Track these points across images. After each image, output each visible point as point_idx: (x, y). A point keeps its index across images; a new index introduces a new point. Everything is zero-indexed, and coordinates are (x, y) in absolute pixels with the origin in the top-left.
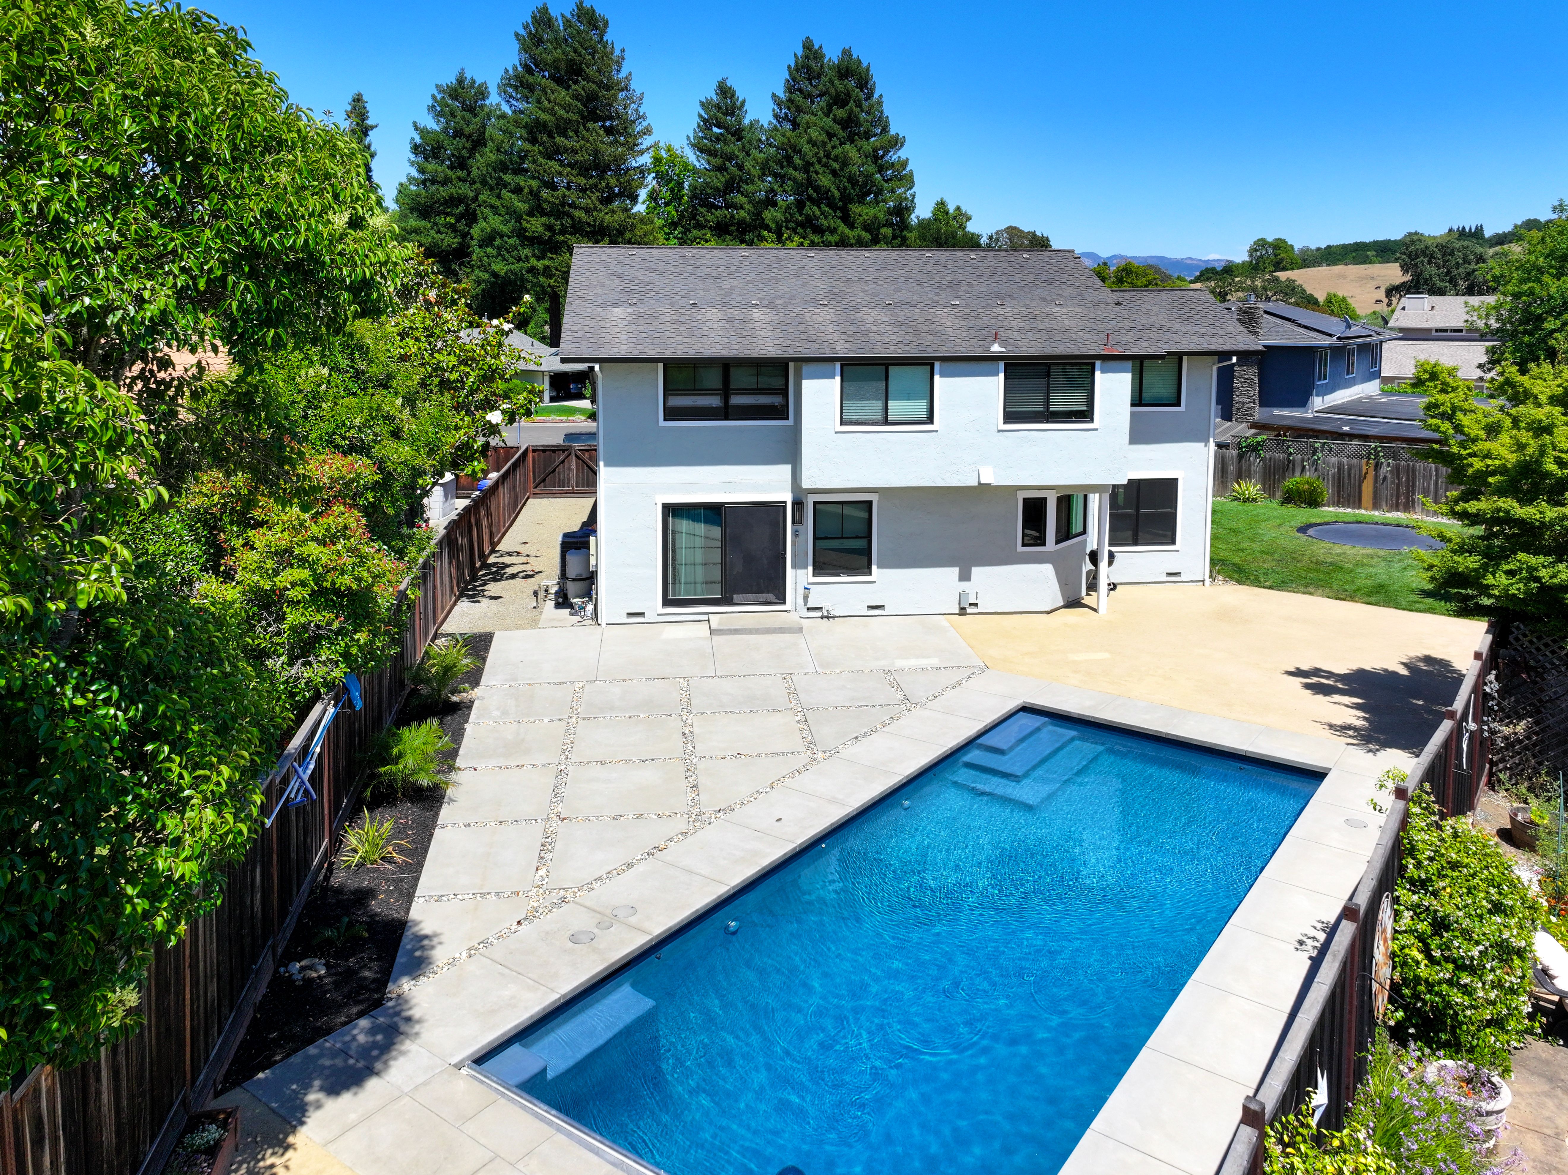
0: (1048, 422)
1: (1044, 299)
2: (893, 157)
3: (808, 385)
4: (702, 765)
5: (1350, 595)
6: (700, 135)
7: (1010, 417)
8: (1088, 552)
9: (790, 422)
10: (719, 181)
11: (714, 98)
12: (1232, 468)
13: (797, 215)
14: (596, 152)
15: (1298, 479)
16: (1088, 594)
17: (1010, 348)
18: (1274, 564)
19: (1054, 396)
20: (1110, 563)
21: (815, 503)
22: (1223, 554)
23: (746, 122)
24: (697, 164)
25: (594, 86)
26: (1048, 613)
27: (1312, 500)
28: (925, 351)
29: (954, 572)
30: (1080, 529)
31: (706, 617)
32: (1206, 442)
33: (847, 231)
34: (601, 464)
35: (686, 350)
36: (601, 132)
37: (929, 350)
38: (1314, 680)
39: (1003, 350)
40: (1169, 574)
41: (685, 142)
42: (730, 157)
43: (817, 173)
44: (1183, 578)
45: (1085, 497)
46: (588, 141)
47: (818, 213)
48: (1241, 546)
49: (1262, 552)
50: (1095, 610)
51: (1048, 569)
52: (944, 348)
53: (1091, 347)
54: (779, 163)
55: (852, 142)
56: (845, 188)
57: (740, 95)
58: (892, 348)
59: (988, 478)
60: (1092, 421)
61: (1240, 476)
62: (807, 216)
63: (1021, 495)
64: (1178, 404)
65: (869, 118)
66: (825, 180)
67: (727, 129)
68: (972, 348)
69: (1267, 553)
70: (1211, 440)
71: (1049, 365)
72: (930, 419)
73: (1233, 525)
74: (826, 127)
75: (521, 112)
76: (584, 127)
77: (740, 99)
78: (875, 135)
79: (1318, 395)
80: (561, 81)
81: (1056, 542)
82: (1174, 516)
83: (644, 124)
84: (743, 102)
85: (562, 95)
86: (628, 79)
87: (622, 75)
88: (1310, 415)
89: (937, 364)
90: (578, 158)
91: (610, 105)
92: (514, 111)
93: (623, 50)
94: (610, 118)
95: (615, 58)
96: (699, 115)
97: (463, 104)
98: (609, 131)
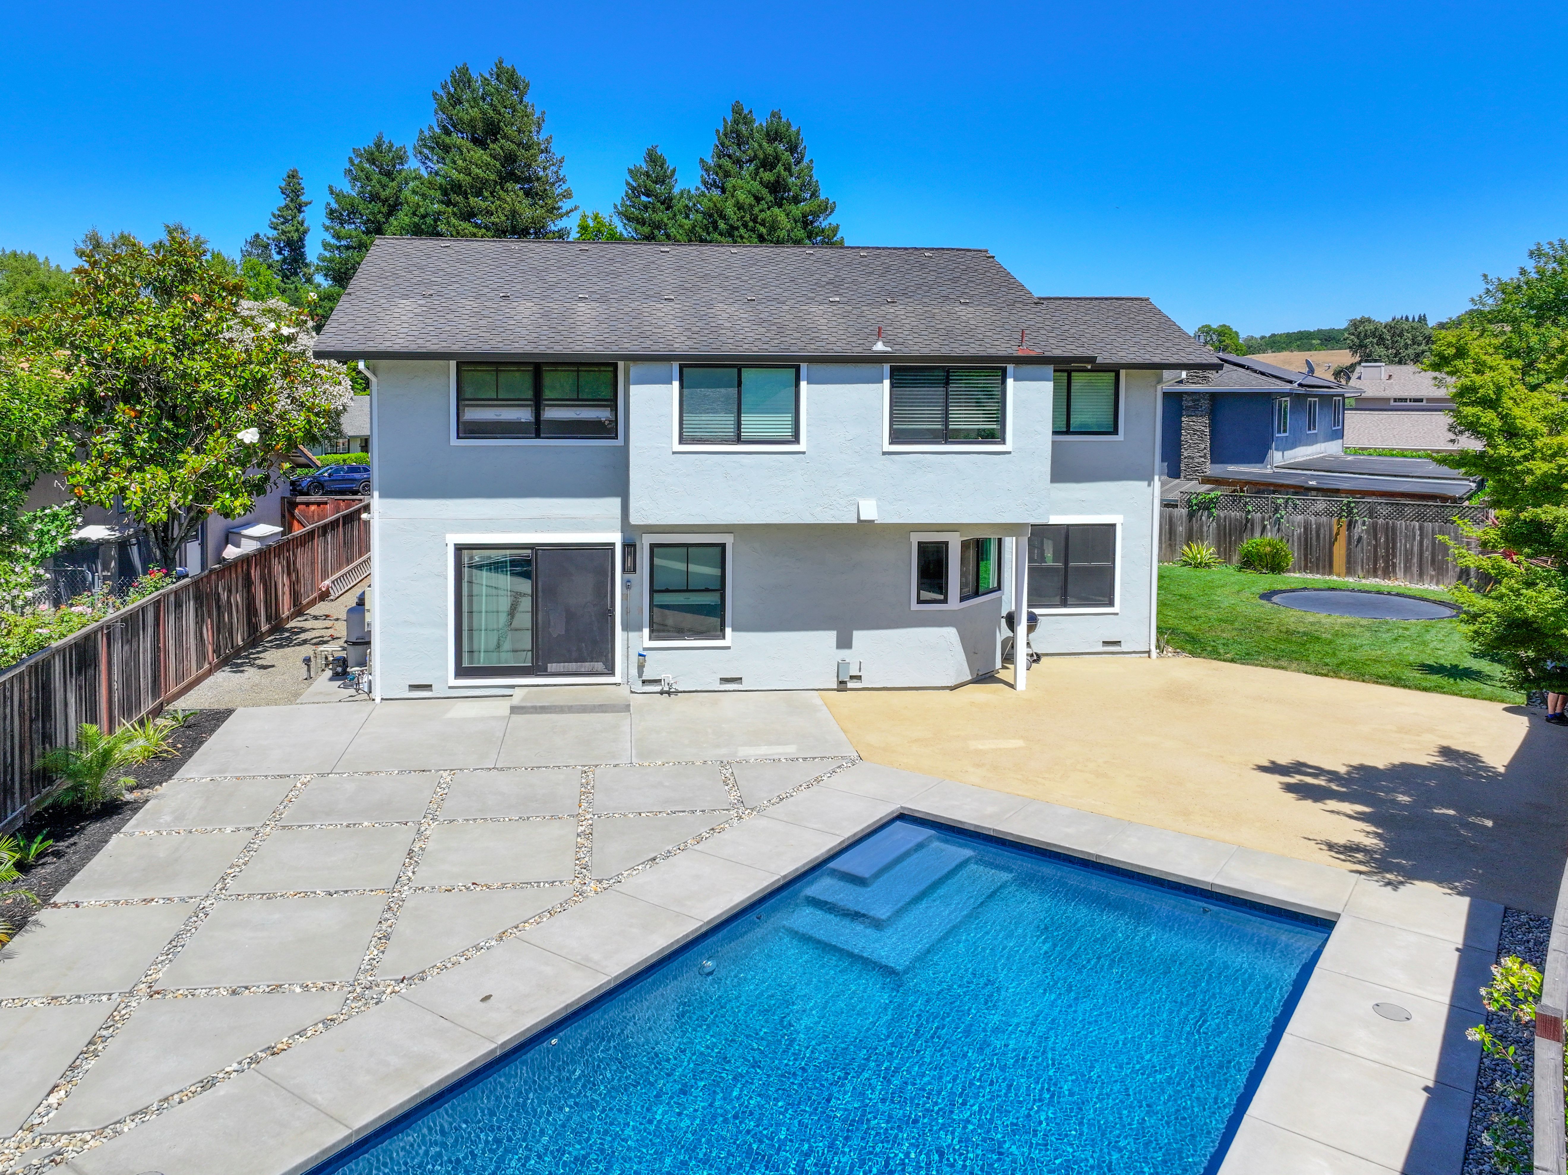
0: (946, 443)
1: (947, 297)
2: (824, 223)
3: (636, 391)
4: (412, 902)
5: (1332, 670)
6: (628, 203)
7: (898, 436)
8: (1004, 614)
9: (620, 442)
11: (644, 166)
12: (1181, 529)
14: (514, 212)
15: (1257, 541)
16: (1004, 667)
17: (897, 347)
18: (1235, 633)
19: (955, 412)
20: (1031, 628)
21: (653, 546)
22: (1172, 622)
23: (677, 190)
24: (625, 233)
25: (514, 147)
26: (950, 689)
27: (1275, 565)
28: (788, 349)
29: (831, 636)
30: (993, 584)
31: (510, 691)
32: (1150, 480)
34: (376, 494)
35: (480, 345)
36: (521, 193)
37: (793, 347)
38: (1297, 779)
39: (889, 349)
40: (1106, 643)
41: (612, 210)
42: (658, 226)
43: (742, 238)
44: (1124, 648)
45: (1000, 540)
46: (506, 202)
48: (1194, 614)
49: (1220, 620)
50: (1012, 686)
51: (951, 634)
52: (813, 346)
53: (1002, 348)
54: (706, 229)
55: (780, 206)
57: (670, 165)
58: (746, 346)
59: (870, 511)
60: (1003, 442)
61: (1190, 538)
63: (916, 538)
64: (1115, 432)
65: (798, 182)
67: (656, 197)
68: (849, 347)
69: (1226, 621)
70: (1156, 478)
71: (948, 370)
72: (796, 439)
73: (1184, 591)
74: (754, 191)
75: (437, 174)
76: (502, 188)
77: (671, 168)
78: (805, 200)
79: (1277, 449)
80: (477, 142)
81: (962, 599)
82: (1113, 569)
83: (564, 187)
84: (674, 171)
85: (478, 154)
86: (548, 141)
87: (543, 136)
88: (1269, 471)
89: (804, 367)
90: (493, 219)
91: (530, 166)
92: (430, 173)
93: (544, 113)
94: (530, 180)
95: (535, 120)
96: (627, 183)
97: (380, 167)
98: (528, 193)
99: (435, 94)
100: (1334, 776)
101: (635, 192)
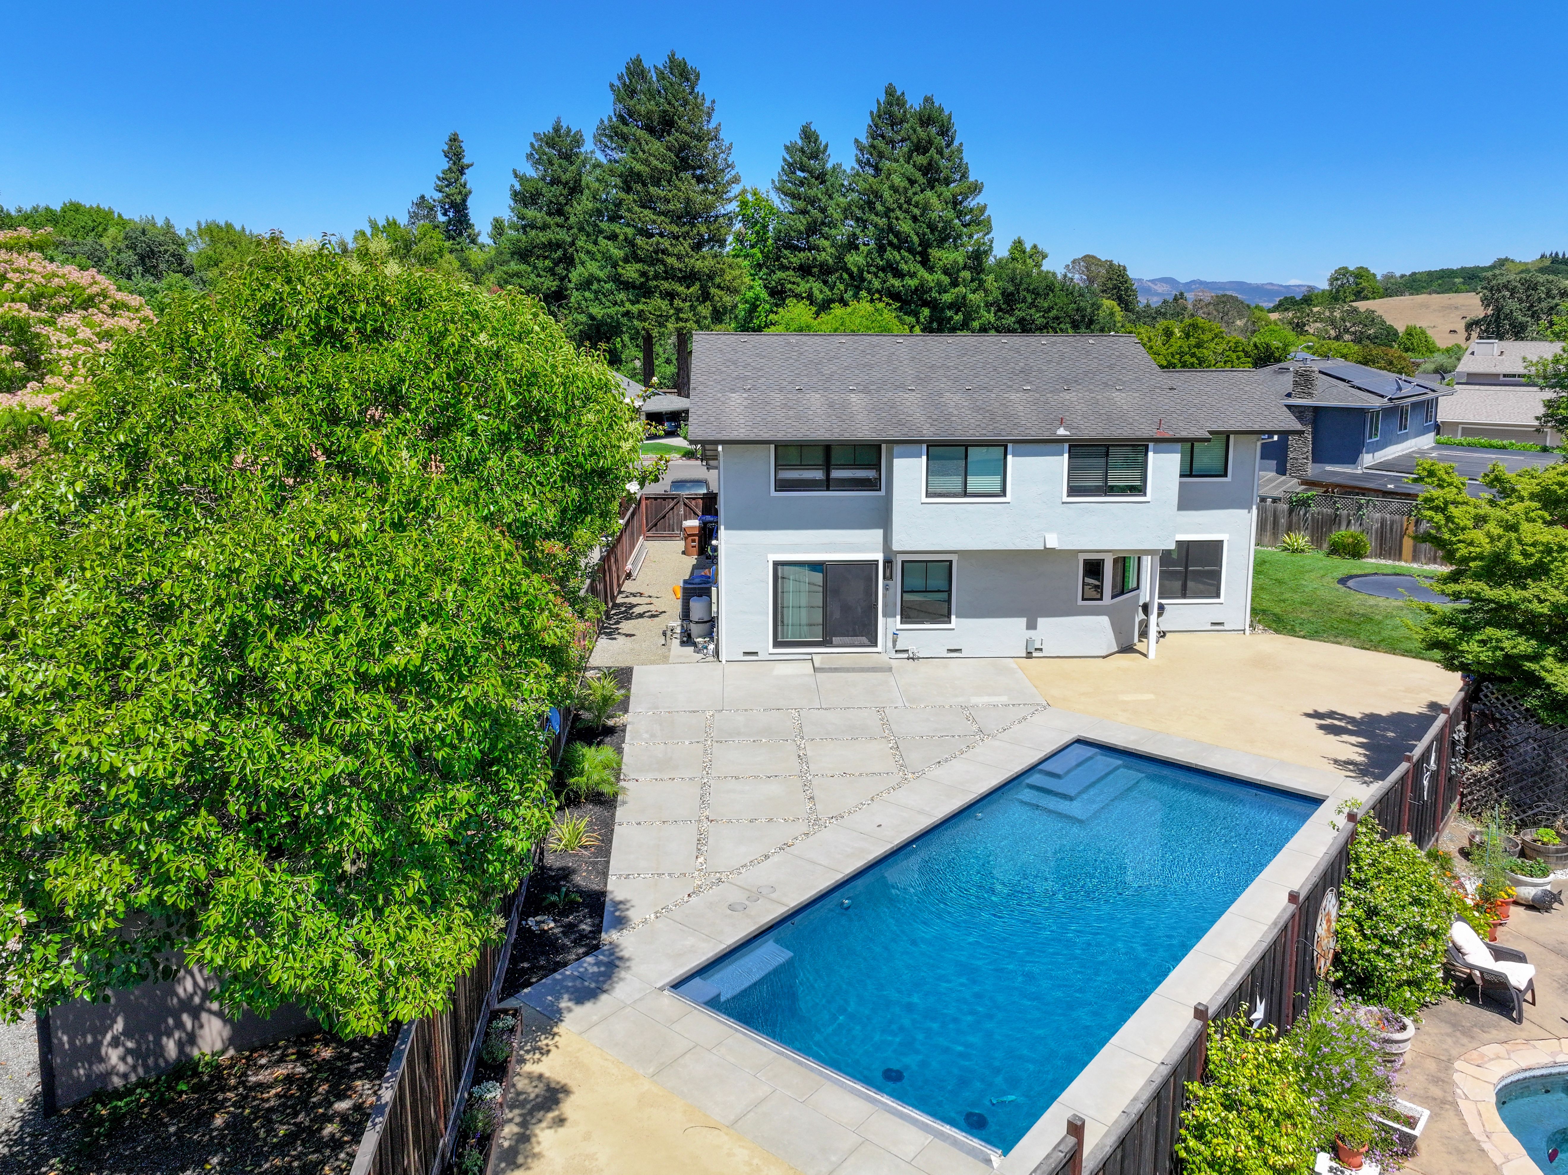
0: (1106, 495)
1: (1106, 384)
2: (972, 203)
3: (898, 463)
4: (815, 782)
5: (1374, 646)
6: (785, 178)
7: (1073, 491)
8: (1141, 603)
9: (883, 493)
10: (802, 223)
11: (798, 141)
12: (1283, 521)
13: (878, 260)
14: (688, 200)
15: (1343, 533)
16: (1140, 641)
17: (1073, 431)
18: (1311, 614)
19: (1112, 473)
20: (1160, 615)
21: (903, 562)
22: (1266, 605)
23: (829, 166)
24: (782, 207)
25: (686, 138)
26: (1104, 657)
27: (1355, 551)
28: (1000, 435)
29: (1022, 622)
30: (1134, 585)
31: (809, 657)
32: (1249, 508)
33: (926, 275)
34: (722, 527)
35: (795, 433)
36: (693, 181)
37: (1003, 434)
38: (1328, 721)
39: (1068, 433)
40: (1213, 624)
41: (770, 186)
42: (812, 202)
43: (897, 219)
44: (1226, 627)
45: (1139, 558)
46: (680, 190)
47: (898, 258)
48: (1284, 597)
49: (1302, 603)
50: (1145, 655)
51: (1104, 620)
52: (1016, 433)
53: (1146, 431)
54: (861, 208)
55: (932, 188)
56: (924, 234)
57: (823, 140)
58: (971, 432)
59: (1053, 542)
60: (1145, 494)
61: (1290, 529)
62: (888, 261)
63: (1082, 557)
64: (1225, 475)
65: (950, 165)
66: (905, 227)
67: (810, 172)
68: (1040, 433)
69: (1306, 604)
70: (1254, 506)
71: (1107, 447)
72: (1003, 493)
73: (1279, 575)
74: (908, 174)
75: (616, 162)
76: (677, 178)
77: (823, 143)
78: (955, 181)
79: (1367, 453)
80: (656, 133)
81: (1113, 597)
82: (1219, 573)
83: (733, 172)
84: (826, 146)
85: (656, 146)
86: (717, 129)
87: (712, 125)
88: (1360, 472)
89: (1010, 446)
90: (671, 207)
91: (701, 155)
92: (610, 161)
93: (713, 102)
94: (701, 167)
95: (705, 109)
96: (785, 160)
97: (559, 151)
98: (700, 179)
99: (612, 86)
100: (1352, 720)
101: (791, 168)
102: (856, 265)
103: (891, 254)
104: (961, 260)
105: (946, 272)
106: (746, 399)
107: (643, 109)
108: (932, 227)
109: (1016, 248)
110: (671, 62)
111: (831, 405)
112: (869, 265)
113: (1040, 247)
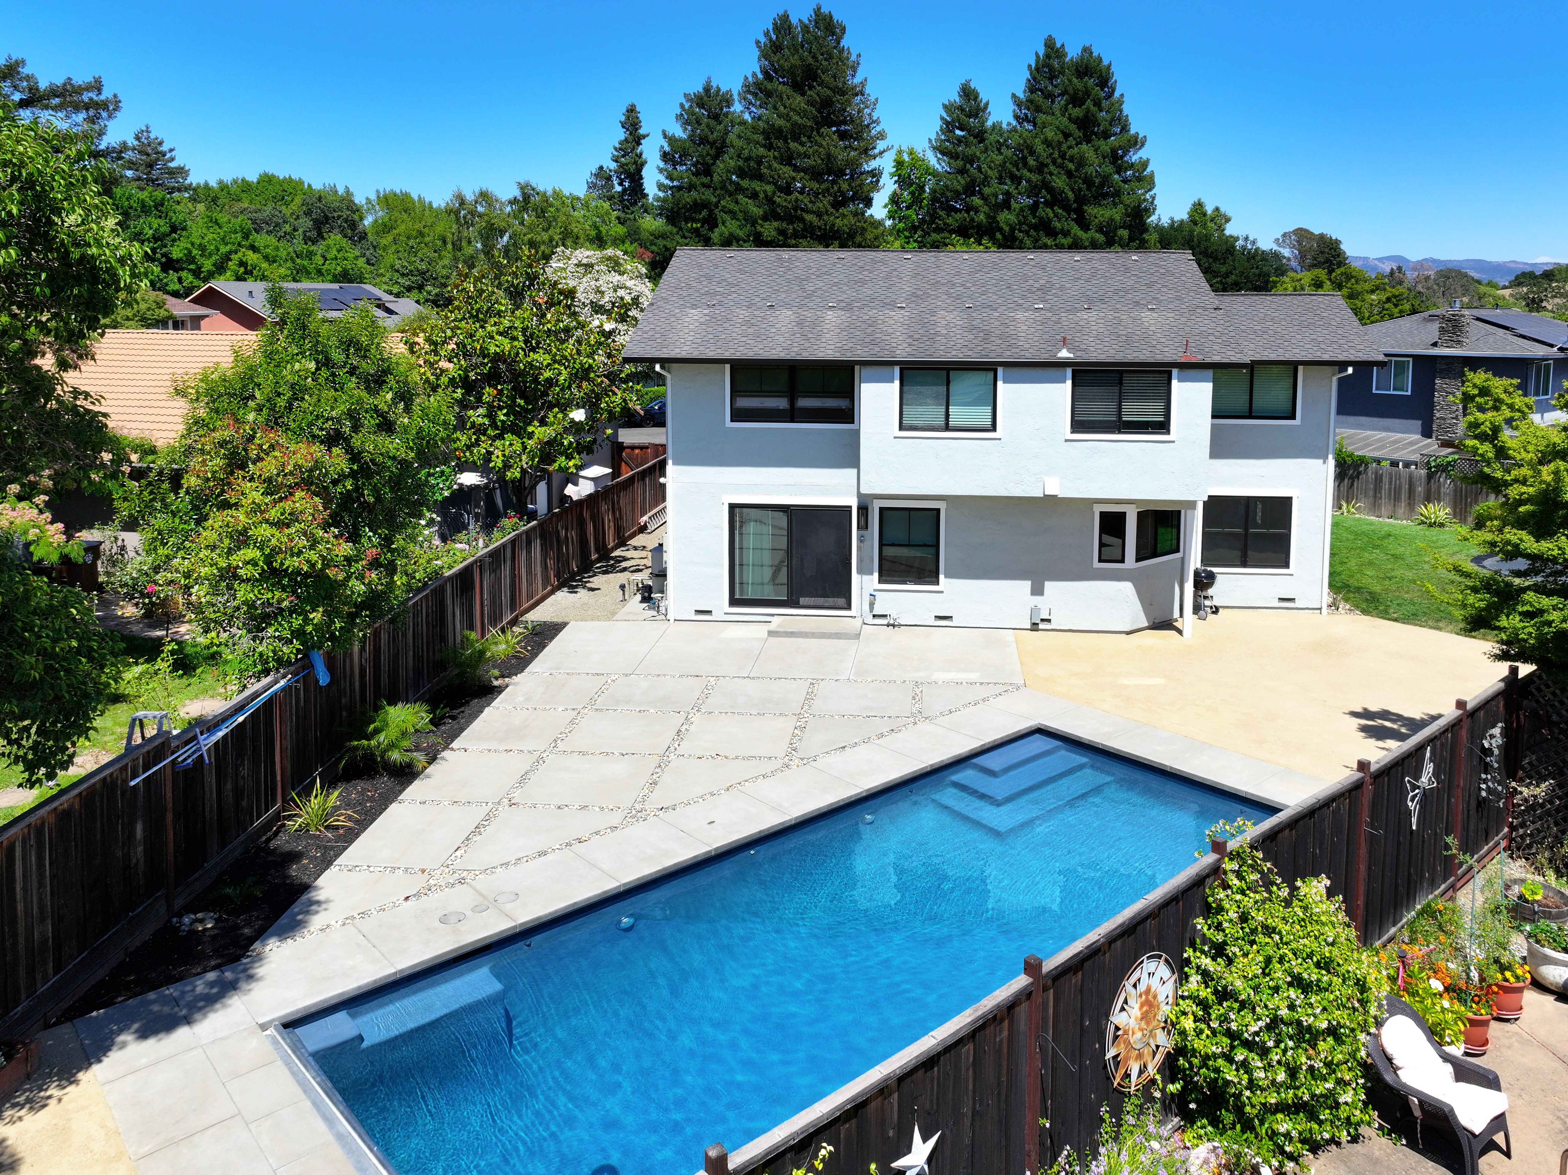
0: (1120, 432)
1: (1137, 303)
2: (1134, 157)
3: (866, 389)
4: (674, 764)
6: (942, 137)
7: (1079, 425)
9: (854, 426)
10: (959, 183)
11: (958, 100)
12: (1420, 490)
13: (1030, 218)
14: (829, 157)
17: (1079, 354)
19: (1127, 406)
21: (882, 509)
23: (989, 123)
24: (939, 167)
25: (829, 92)
26: (1127, 633)
28: (987, 356)
29: (1026, 585)
30: (1172, 546)
31: (770, 619)
32: (1325, 459)
33: (1081, 233)
34: (670, 463)
35: (746, 351)
36: (835, 137)
37: (991, 355)
38: (1378, 722)
39: (1071, 356)
40: (1281, 600)
41: (927, 145)
42: (971, 160)
43: (1051, 174)
44: (1298, 605)
45: (1179, 513)
46: (821, 146)
47: (1051, 215)
48: (1392, 574)
50: (1181, 633)
51: (1129, 587)
52: (1009, 353)
53: (1169, 354)
54: (1016, 165)
55: (1089, 142)
56: (1080, 190)
57: (984, 97)
58: (954, 353)
59: (1054, 487)
60: (1168, 432)
61: (1427, 498)
62: (1041, 219)
63: (1098, 509)
64: (1293, 417)
65: (1109, 117)
66: (1059, 182)
67: (969, 130)
68: (1038, 353)
70: (1330, 457)
71: (1121, 372)
72: (994, 428)
74: (1062, 127)
75: (760, 119)
76: (818, 133)
77: (984, 101)
78: (1114, 134)
80: (798, 87)
81: (1138, 560)
82: (1287, 539)
83: (878, 129)
84: (987, 104)
85: (797, 101)
86: (863, 84)
87: (857, 80)
89: (1001, 370)
90: (811, 163)
91: (844, 110)
92: (753, 118)
93: (859, 55)
94: (845, 122)
95: (851, 64)
96: (942, 118)
97: (709, 112)
98: (843, 136)
99: (758, 41)
101: (949, 126)
102: (1008, 224)
103: (1046, 212)
104: (1117, 218)
105: (1100, 230)
106: (705, 315)
107: (787, 65)
108: (1088, 181)
109: (1196, 211)
110: (816, 15)
111: (800, 324)
112: (1020, 224)
113: (1222, 210)
